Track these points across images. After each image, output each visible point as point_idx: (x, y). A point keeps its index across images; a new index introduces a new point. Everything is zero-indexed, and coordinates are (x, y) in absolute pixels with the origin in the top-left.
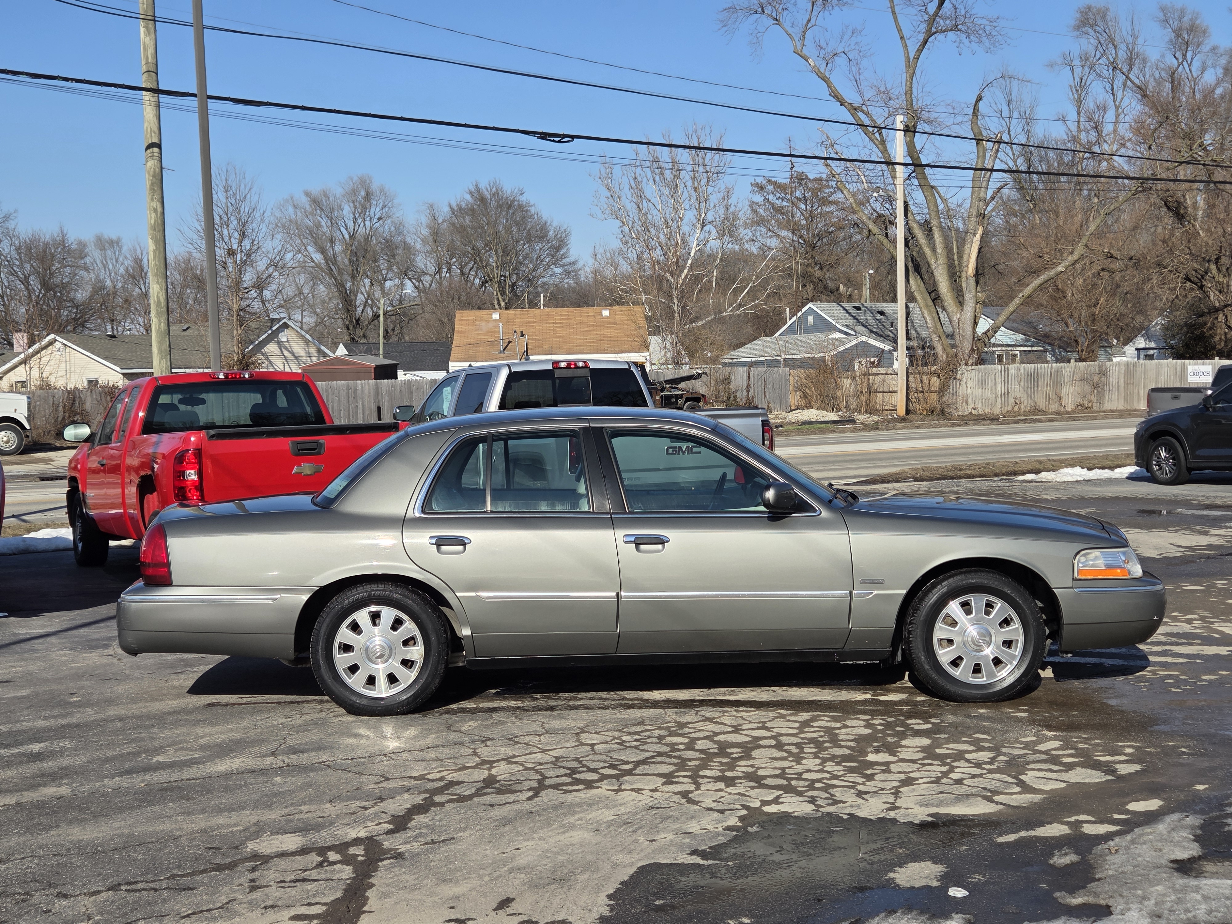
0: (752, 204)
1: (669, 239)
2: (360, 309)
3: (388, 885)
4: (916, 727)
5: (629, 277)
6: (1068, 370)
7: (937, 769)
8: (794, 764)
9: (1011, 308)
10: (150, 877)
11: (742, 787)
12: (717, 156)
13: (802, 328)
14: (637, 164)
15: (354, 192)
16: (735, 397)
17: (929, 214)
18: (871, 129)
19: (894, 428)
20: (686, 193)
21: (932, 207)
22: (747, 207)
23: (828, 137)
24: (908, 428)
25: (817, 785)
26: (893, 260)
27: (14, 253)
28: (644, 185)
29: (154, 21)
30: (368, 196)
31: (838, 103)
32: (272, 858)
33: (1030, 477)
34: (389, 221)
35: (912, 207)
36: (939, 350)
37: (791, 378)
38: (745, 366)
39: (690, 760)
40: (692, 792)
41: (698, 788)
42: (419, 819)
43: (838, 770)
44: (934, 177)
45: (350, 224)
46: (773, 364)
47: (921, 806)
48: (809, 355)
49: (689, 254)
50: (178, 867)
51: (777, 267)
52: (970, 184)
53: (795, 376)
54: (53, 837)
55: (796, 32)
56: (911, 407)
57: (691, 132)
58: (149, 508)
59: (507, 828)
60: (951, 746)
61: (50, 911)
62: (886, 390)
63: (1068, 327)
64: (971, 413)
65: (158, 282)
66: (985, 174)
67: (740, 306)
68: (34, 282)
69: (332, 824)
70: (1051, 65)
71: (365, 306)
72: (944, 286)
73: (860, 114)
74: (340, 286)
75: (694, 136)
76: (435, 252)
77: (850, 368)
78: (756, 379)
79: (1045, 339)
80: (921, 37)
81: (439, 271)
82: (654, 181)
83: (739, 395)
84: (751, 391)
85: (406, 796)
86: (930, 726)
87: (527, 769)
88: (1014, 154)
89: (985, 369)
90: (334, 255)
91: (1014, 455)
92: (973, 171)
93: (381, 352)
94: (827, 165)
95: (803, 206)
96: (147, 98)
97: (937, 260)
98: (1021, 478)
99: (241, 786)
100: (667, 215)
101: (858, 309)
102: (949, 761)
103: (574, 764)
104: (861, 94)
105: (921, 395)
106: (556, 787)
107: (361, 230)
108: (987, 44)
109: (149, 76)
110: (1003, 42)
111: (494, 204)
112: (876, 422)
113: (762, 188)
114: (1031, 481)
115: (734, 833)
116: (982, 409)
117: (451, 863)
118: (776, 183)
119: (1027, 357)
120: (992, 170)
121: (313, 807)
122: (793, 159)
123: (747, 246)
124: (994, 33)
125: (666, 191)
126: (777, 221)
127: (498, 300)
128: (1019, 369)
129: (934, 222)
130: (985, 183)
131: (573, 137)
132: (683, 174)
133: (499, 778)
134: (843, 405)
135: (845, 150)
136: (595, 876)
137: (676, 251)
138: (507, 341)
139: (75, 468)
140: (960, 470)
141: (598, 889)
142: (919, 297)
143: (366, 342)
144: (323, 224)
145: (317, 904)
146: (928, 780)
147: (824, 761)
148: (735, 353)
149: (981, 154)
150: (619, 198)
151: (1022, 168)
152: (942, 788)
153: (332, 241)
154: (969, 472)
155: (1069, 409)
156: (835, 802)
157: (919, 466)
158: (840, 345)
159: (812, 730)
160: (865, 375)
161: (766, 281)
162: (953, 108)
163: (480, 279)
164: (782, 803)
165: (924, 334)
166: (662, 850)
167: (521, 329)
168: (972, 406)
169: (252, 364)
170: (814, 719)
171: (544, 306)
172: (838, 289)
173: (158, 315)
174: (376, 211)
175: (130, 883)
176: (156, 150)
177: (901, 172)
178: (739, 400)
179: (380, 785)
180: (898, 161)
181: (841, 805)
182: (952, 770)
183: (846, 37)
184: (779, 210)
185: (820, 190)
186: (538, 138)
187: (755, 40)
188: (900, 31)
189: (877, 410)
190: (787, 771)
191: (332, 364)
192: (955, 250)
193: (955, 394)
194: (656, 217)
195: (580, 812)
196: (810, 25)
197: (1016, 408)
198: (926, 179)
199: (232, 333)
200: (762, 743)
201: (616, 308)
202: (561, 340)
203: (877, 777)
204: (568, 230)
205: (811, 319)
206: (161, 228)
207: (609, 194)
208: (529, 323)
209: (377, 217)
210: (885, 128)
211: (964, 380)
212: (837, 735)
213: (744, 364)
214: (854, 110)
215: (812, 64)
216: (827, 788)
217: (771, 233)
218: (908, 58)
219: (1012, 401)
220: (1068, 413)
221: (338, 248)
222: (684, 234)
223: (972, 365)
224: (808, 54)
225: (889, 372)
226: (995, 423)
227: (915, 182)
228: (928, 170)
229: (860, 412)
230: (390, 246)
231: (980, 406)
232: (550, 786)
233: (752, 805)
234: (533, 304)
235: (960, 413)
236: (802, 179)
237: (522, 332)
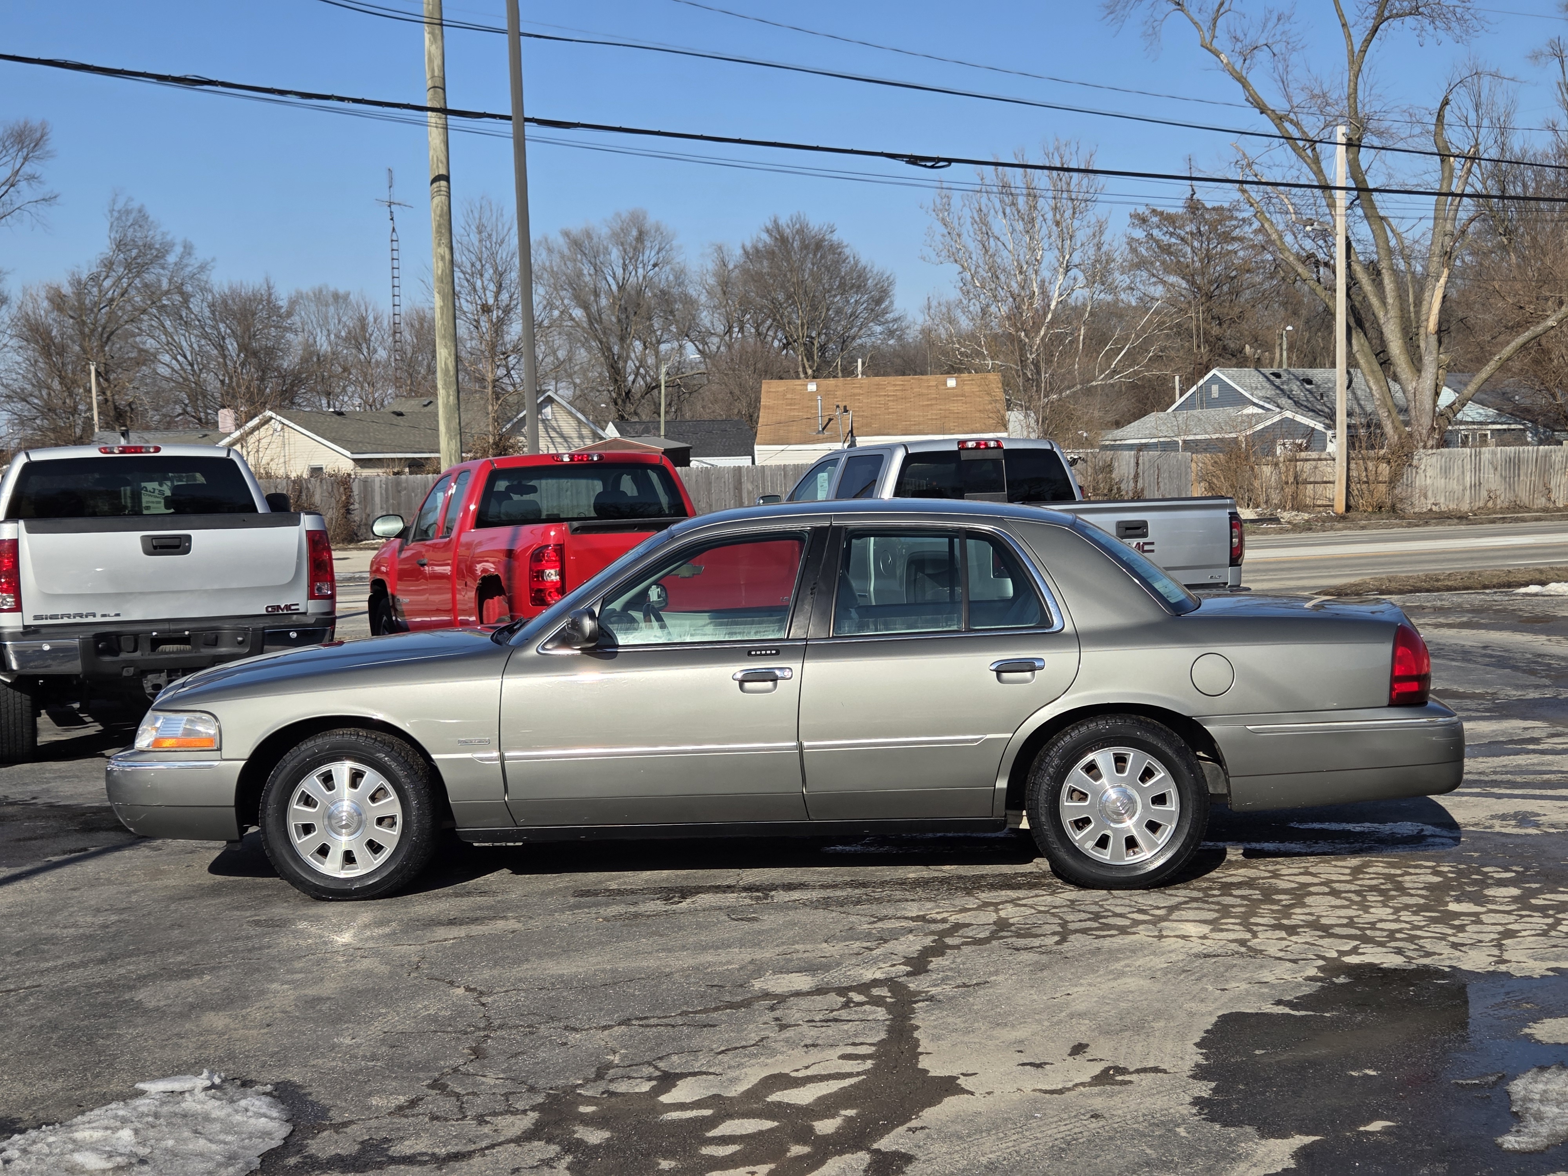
0: (1131, 241)
1: (1023, 288)
2: (631, 378)
3: (935, 1027)
4: (1496, 875)
5: (973, 337)
6: (1559, 454)
7: (1539, 921)
8: (1361, 912)
9: (1484, 374)
10: (658, 1013)
11: (1308, 936)
12: (1085, 179)
13: (1204, 400)
14: (983, 190)
15: (625, 231)
16: (1119, 489)
17: (1377, 253)
18: (1301, 143)
19: (1332, 529)
20: (1044, 228)
21: (1381, 244)
22: (1125, 246)
23: (1244, 154)
24: (1350, 528)
25: (1398, 935)
26: (1329, 313)
27: (207, 313)
28: (990, 219)
29: (441, 25)
30: (641, 237)
31: (1258, 111)
32: (787, 997)
33: (1533, 589)
34: (667, 268)
35: (1354, 244)
36: (1389, 429)
37: (1193, 465)
38: (1131, 449)
39: (1233, 906)
40: (1249, 940)
41: (1255, 935)
42: (935, 963)
43: (1418, 920)
44: (1383, 205)
45: (619, 272)
46: (1168, 446)
47: (1535, 960)
48: (1217, 436)
49: (1049, 306)
50: (687, 1003)
51: (1164, 323)
52: (1432, 214)
53: (1199, 462)
54: (525, 970)
55: (1205, 20)
56: (1352, 502)
57: (1051, 150)
58: (488, 615)
59: (1045, 973)
60: (1548, 896)
61: (566, 1044)
62: (1318, 479)
63: (1555, 398)
64: (1431, 510)
65: (446, 346)
66: (1453, 200)
67: (1114, 372)
68: (232, 346)
69: (838, 964)
70: (1536, 57)
71: (636, 376)
72: (1396, 347)
73: (1287, 125)
74: (606, 349)
75: (1056, 155)
76: (725, 307)
77: (1270, 451)
78: (1147, 466)
79: (1521, 413)
80: (1370, 24)
81: (729, 331)
82: (1004, 214)
83: (1123, 486)
84: (1140, 481)
85: (911, 937)
86: (1513, 874)
87: (1040, 912)
88: (1482, 174)
89: (1450, 453)
90: (599, 311)
91: (1499, 563)
92: (1436, 197)
93: (662, 433)
94: (1244, 191)
95: (1196, 244)
96: (433, 120)
97: (1386, 313)
98: (1523, 590)
99: (715, 925)
100: (1021, 257)
101: (1278, 376)
102: (1551, 912)
103: (1095, 909)
104: (1289, 99)
105: (1364, 486)
106: (1084, 931)
107: (632, 280)
108: (1458, 32)
109: (435, 92)
110: (1479, 28)
111: (796, 244)
112: (1307, 521)
113: (1144, 220)
114: (1536, 595)
115: (1320, 984)
116: (1446, 505)
117: (997, 1006)
118: (1162, 213)
119: (1503, 438)
120: (1462, 195)
121: (809, 947)
122: (1194, 182)
123: (1123, 296)
124: (1466, 17)
125: (1020, 226)
126: (1163, 263)
127: (804, 367)
128: (1494, 453)
129: (1384, 265)
130: (1452, 213)
131: (950, 161)
132: (1041, 202)
133: (1011, 921)
134: (1262, 498)
135: (1266, 171)
136: (1172, 1024)
137: (1031, 304)
138: (826, 420)
139: (378, 570)
140: (1438, 580)
141: (1182, 1037)
142: (1362, 361)
143: (637, 420)
144: (585, 272)
145: (862, 1044)
146: (1533, 932)
147: (1397, 910)
148: (1118, 433)
149: (1446, 175)
150: (959, 235)
151: (1494, 193)
152: (1554, 942)
153: (596, 294)
154: (1450, 583)
155: (1560, 505)
156: (1428, 954)
157: (1384, 576)
158: (1257, 423)
159: (1368, 876)
160: (1290, 461)
161: (1148, 342)
162: (1411, 115)
163: (780, 341)
164: (1364, 954)
165: (1369, 408)
166: (1239, 999)
167: (844, 404)
168: (1432, 501)
169: (512, 447)
170: (1366, 865)
171: (863, 374)
172: (1242, 350)
173: (446, 386)
174: (650, 255)
175: (641, 1019)
176: (443, 183)
177: (1341, 199)
178: (1123, 493)
179: (876, 925)
180: (1338, 185)
181: (1436, 957)
182: (1558, 922)
183: (1270, 25)
184: (1166, 249)
185: (1220, 222)
186: (907, 162)
187: (1150, 31)
188: (1341, 16)
189: (1306, 506)
190: (1356, 920)
191: (611, 448)
192: (1411, 300)
193: (1411, 485)
194: (1006, 259)
195: (1124, 959)
196: (1222, 10)
197: (1490, 504)
198: (1374, 208)
199: (486, 408)
200: (1312, 889)
201: (965, 376)
202: (894, 417)
203: (1468, 928)
204: (891, 279)
205: (1215, 389)
206: (450, 280)
207: (945, 232)
208: (855, 395)
209: (652, 262)
210: (1321, 141)
211: (1423, 467)
212: (1401, 882)
213: (1130, 447)
214: (1279, 119)
215: (1225, 61)
216: (1412, 939)
217: (1153, 280)
218: (1351, 52)
219: (1484, 494)
220: (1559, 510)
221: (604, 302)
222: (1043, 281)
223: (1432, 448)
224: (1219, 48)
225: (1323, 456)
226: (1464, 522)
227: (1359, 211)
228: (1376, 196)
229: (1284, 508)
230: (665, 298)
231: (1442, 500)
232: (1076, 931)
233: (1328, 955)
234: (848, 372)
235: (1417, 510)
236: (1198, 209)
237: (845, 407)
